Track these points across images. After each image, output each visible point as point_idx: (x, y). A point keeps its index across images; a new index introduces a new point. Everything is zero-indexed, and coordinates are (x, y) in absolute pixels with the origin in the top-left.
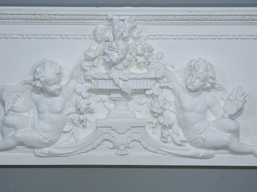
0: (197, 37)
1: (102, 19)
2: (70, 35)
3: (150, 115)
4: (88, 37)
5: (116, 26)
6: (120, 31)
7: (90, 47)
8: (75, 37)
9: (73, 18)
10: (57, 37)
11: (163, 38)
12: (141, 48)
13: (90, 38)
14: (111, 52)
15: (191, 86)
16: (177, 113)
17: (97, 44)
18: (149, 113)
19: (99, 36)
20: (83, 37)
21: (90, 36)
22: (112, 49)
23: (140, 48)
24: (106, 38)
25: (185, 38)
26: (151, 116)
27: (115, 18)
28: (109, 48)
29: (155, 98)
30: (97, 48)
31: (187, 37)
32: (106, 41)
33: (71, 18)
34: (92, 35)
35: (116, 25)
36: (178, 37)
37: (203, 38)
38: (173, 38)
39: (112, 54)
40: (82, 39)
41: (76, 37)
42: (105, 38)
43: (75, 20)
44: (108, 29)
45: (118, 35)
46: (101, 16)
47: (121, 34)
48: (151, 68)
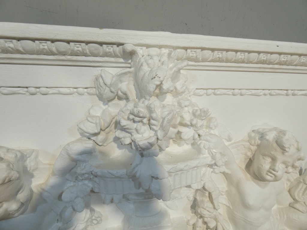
0: (267, 92)
1: (113, 53)
2: (47, 88)
3: (191, 211)
4: (86, 90)
5: (145, 68)
6: (156, 78)
7: (89, 110)
8: (57, 92)
9: (46, 47)
10: (19, 92)
11: (218, 93)
12: (191, 112)
13: (88, 93)
14: (135, 125)
15: (271, 176)
16: (231, 207)
17: (103, 104)
18: (190, 208)
19: (107, 88)
20: (75, 90)
21: (89, 89)
22: (137, 119)
23: (189, 112)
24: (122, 92)
25: (250, 93)
26: (192, 213)
27: (140, 51)
28: (132, 117)
29: (205, 193)
30: (104, 111)
31: (253, 91)
32: (120, 98)
33: (41, 47)
34: (93, 86)
35: (145, 64)
36: (240, 91)
37: (274, 93)
38: (231, 94)
39: (136, 130)
40: (73, 95)
41: (59, 91)
42: (120, 93)
43: (53, 54)
44: (125, 73)
45: (152, 87)
46: (110, 47)
47: (158, 83)
48: (204, 147)
